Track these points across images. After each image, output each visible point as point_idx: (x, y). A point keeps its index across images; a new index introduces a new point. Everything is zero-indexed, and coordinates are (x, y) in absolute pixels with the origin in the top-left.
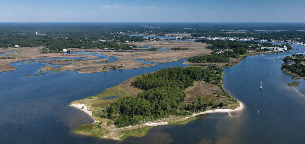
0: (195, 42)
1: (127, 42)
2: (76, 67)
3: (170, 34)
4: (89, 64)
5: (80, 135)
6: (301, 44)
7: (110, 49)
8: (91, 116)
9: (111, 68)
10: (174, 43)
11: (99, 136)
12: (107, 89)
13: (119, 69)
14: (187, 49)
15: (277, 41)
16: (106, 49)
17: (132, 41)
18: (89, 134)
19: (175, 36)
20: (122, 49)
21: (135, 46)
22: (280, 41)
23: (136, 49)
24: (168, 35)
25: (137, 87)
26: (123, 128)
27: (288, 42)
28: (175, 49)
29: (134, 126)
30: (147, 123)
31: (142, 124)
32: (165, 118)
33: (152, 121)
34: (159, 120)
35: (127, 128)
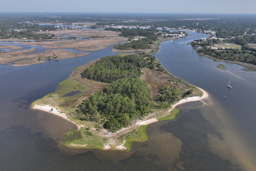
0: (104, 30)
1: (41, 31)
2: (6, 59)
3: (77, 24)
4: (18, 55)
5: (75, 149)
6: (190, 31)
7: (30, 39)
8: (69, 120)
9: (46, 59)
10: (87, 32)
11: (99, 147)
12: (60, 83)
13: (55, 59)
14: (104, 37)
15: (170, 28)
16: (26, 38)
17: (46, 30)
18: (84, 145)
19: (82, 25)
20: (42, 38)
21: (53, 35)
22: (172, 29)
23: (56, 38)
24: (75, 25)
25: (90, 79)
26: (118, 132)
27: (179, 29)
28: (93, 37)
29: (127, 128)
30: (137, 122)
31: (133, 125)
32: (149, 113)
33: (141, 119)
34: (146, 117)
35: (121, 131)
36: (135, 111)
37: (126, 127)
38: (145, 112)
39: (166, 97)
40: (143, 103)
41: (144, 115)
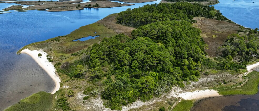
29: (147, 103)
30: (173, 92)
31: (162, 96)
32: (201, 76)
33: (181, 86)
34: (193, 83)
35: (132, 108)
36: (172, 70)
37: (144, 101)
38: (191, 73)
39: (235, 50)
40: (190, 55)
41: (188, 78)
